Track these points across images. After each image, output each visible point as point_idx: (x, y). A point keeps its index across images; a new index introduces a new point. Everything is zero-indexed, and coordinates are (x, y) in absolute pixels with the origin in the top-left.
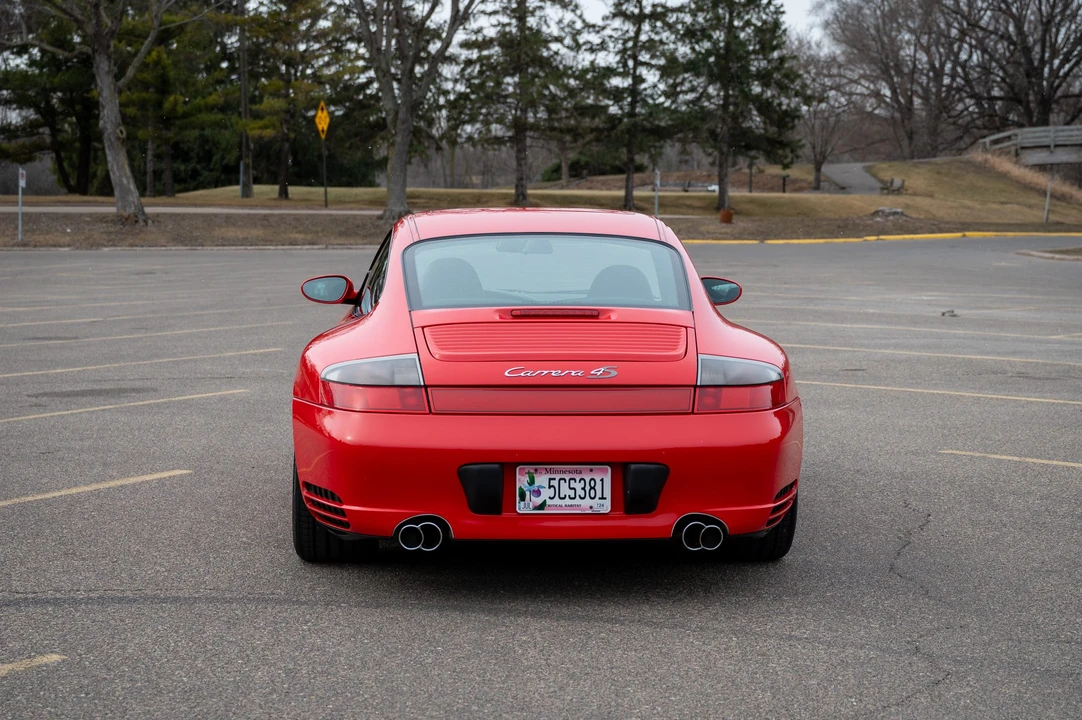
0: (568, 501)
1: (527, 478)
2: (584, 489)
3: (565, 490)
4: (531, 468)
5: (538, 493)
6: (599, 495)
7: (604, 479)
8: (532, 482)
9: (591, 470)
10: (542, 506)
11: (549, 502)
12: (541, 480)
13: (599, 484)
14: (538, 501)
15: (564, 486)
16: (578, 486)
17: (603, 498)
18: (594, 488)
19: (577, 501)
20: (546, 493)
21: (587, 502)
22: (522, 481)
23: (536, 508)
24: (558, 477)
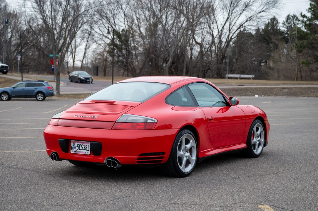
0: (81, 151)
2: (84, 148)
4: (74, 141)
5: (75, 148)
7: (88, 145)
8: (74, 145)
9: (86, 143)
10: (76, 151)
12: (76, 144)
13: (88, 146)
14: (75, 150)
15: (80, 146)
16: (83, 147)
17: (88, 150)
18: (86, 148)
19: (83, 151)
20: (77, 148)
21: (85, 151)
22: (72, 144)
23: (74, 152)
24: (79, 144)
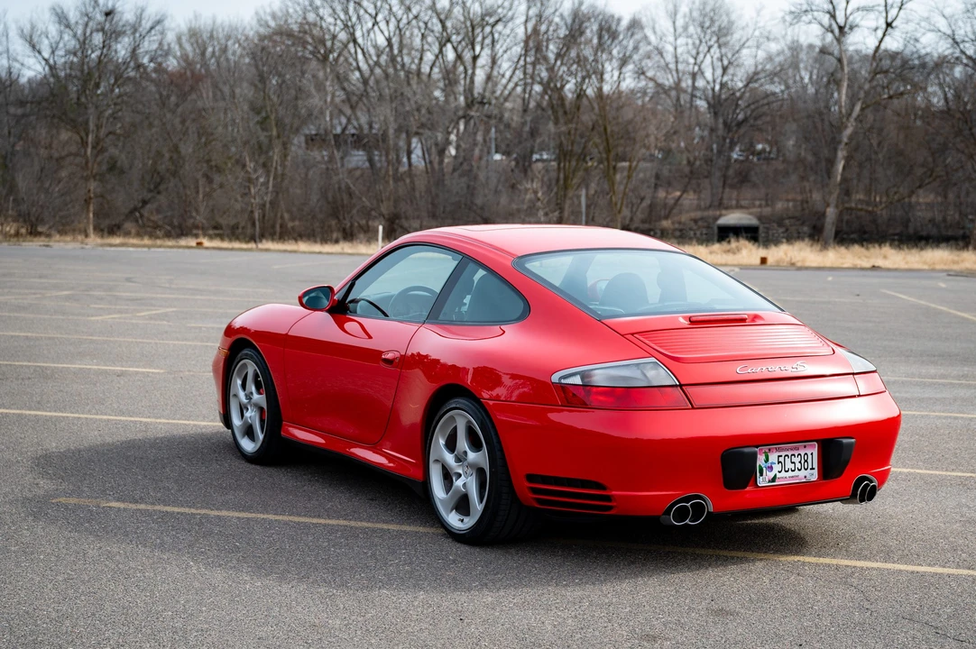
0: (790, 473)
1: (763, 457)
2: (800, 462)
3: (789, 465)
4: (765, 449)
5: (771, 468)
6: (810, 467)
7: (812, 452)
8: (767, 461)
9: (805, 447)
10: (774, 480)
11: (779, 475)
12: (773, 457)
13: (810, 456)
14: (771, 475)
15: (788, 460)
16: (796, 460)
17: (813, 469)
18: (806, 461)
19: (797, 473)
20: (777, 468)
21: (803, 473)
22: (761, 460)
23: (769, 481)
24: (783, 454)
